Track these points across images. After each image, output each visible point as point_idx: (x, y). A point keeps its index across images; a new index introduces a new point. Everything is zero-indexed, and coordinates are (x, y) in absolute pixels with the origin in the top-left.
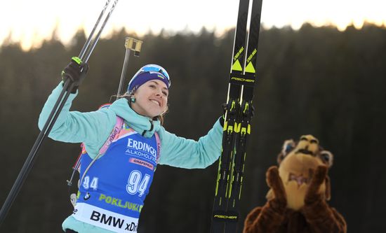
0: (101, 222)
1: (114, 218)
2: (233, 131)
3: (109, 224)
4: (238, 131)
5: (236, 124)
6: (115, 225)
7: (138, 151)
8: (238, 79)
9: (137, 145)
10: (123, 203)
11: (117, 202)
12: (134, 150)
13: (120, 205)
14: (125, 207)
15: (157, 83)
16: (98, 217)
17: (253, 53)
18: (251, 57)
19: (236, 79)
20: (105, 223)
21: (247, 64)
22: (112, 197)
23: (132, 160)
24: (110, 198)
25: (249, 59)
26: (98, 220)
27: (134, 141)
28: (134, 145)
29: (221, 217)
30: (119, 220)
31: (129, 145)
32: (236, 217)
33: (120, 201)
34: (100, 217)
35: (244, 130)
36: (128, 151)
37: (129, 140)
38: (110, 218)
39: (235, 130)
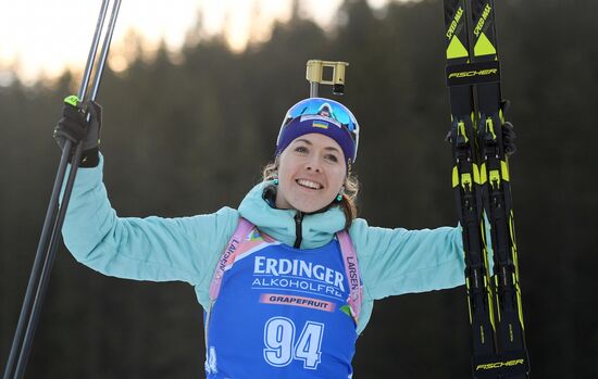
2: (473, 183)
4: (484, 180)
5: (475, 167)
7: (280, 277)
9: (277, 268)
12: (268, 278)
15: (307, 142)
19: (457, 75)
23: (266, 299)
27: (269, 261)
28: (270, 268)
29: (490, 366)
31: (257, 270)
32: (521, 361)
35: (494, 175)
36: (257, 281)
37: (258, 259)
39: (477, 180)
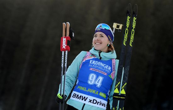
0: (76, 98)
1: (83, 96)
3: (80, 99)
6: (82, 100)
8: (117, 97)
9: (95, 63)
10: (87, 89)
11: (84, 89)
13: (85, 90)
14: (88, 91)
16: (75, 96)
17: (125, 85)
18: (124, 86)
20: (78, 98)
21: (122, 90)
22: (82, 87)
24: (81, 87)
25: (123, 87)
26: (75, 97)
27: (93, 61)
28: (93, 63)
30: (85, 97)
33: (86, 88)
34: (76, 96)
36: (90, 65)
38: (81, 96)
